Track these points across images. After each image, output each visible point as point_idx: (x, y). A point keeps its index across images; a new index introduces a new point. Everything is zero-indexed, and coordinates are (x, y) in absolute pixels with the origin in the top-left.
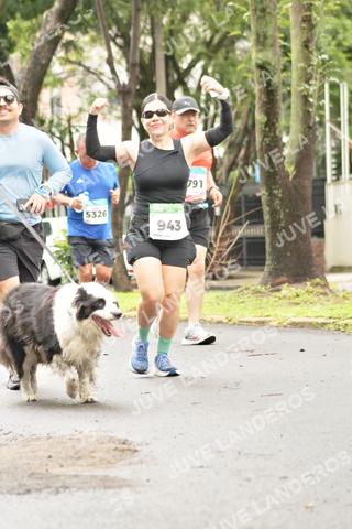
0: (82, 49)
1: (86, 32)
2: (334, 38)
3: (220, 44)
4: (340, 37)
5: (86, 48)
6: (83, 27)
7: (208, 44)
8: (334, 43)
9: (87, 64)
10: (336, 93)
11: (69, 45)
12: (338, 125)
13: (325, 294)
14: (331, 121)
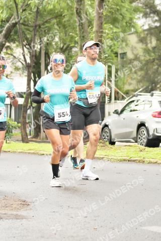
0: (13, 49)
1: (14, 43)
2: (110, 48)
3: (66, 49)
4: (113, 48)
5: (14, 49)
6: (14, 41)
7: (61, 49)
8: (110, 50)
9: (15, 55)
10: (110, 69)
11: (8, 47)
12: (111, 81)
13: (104, 146)
14: (108, 80)
